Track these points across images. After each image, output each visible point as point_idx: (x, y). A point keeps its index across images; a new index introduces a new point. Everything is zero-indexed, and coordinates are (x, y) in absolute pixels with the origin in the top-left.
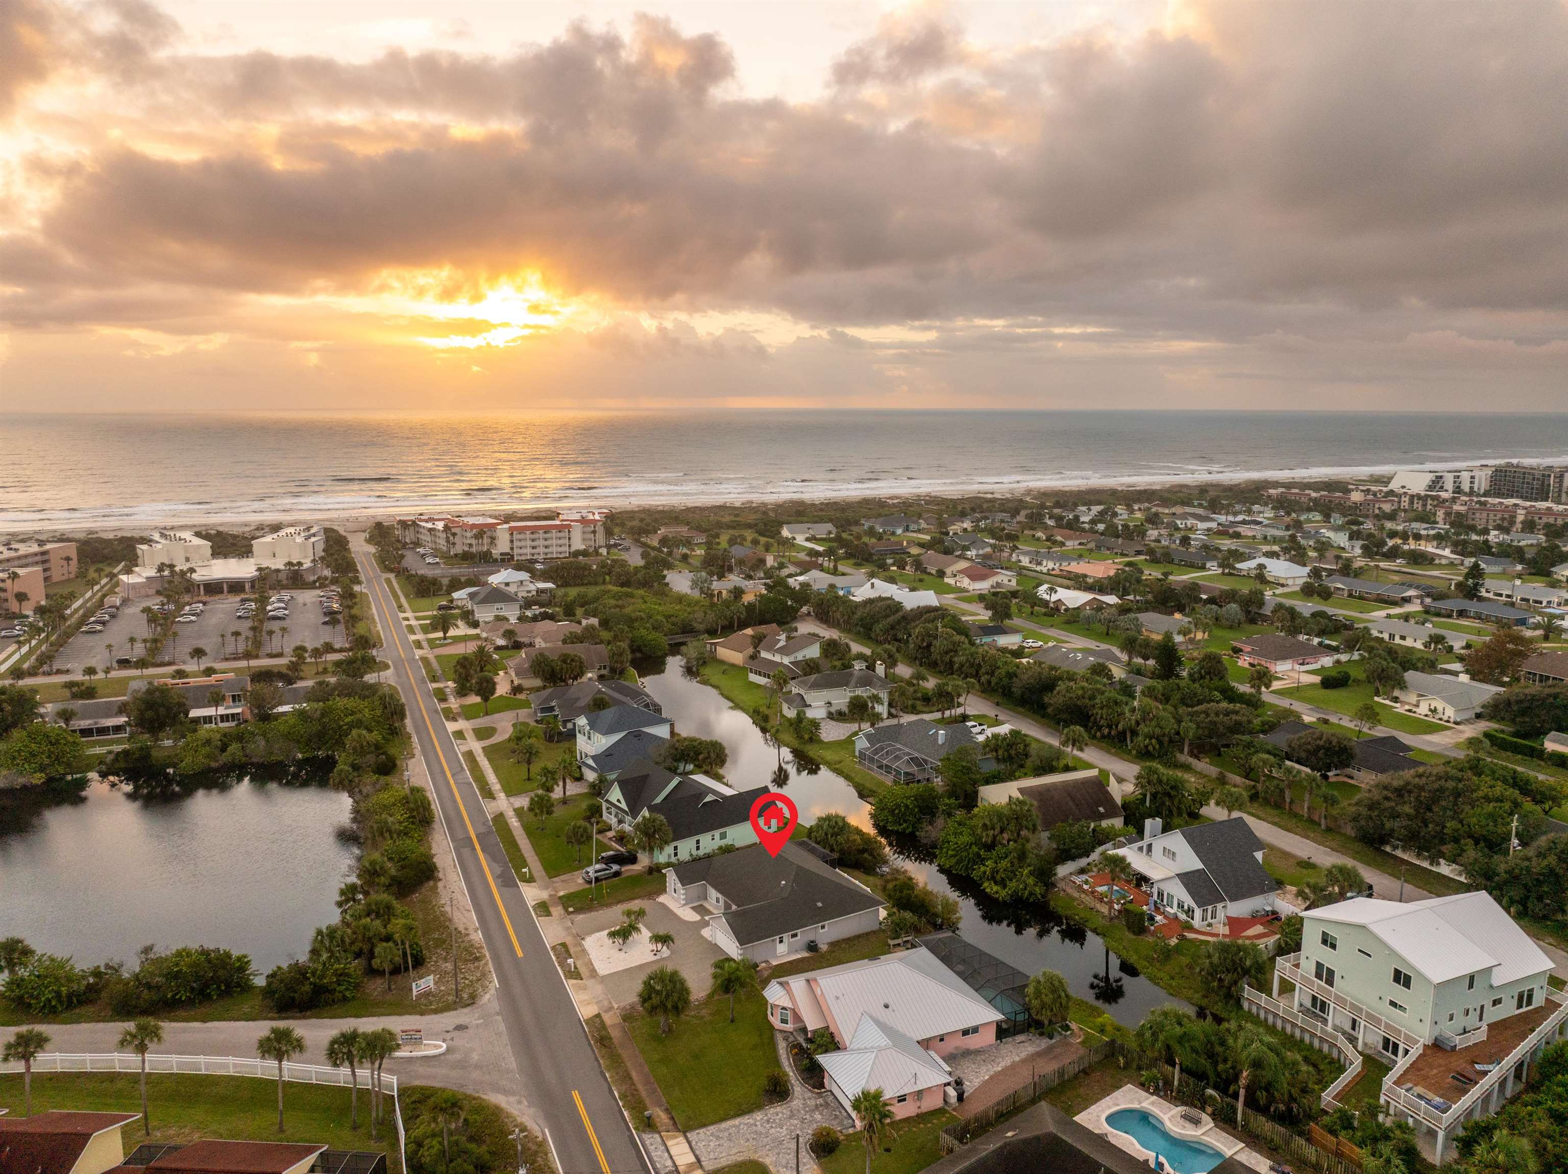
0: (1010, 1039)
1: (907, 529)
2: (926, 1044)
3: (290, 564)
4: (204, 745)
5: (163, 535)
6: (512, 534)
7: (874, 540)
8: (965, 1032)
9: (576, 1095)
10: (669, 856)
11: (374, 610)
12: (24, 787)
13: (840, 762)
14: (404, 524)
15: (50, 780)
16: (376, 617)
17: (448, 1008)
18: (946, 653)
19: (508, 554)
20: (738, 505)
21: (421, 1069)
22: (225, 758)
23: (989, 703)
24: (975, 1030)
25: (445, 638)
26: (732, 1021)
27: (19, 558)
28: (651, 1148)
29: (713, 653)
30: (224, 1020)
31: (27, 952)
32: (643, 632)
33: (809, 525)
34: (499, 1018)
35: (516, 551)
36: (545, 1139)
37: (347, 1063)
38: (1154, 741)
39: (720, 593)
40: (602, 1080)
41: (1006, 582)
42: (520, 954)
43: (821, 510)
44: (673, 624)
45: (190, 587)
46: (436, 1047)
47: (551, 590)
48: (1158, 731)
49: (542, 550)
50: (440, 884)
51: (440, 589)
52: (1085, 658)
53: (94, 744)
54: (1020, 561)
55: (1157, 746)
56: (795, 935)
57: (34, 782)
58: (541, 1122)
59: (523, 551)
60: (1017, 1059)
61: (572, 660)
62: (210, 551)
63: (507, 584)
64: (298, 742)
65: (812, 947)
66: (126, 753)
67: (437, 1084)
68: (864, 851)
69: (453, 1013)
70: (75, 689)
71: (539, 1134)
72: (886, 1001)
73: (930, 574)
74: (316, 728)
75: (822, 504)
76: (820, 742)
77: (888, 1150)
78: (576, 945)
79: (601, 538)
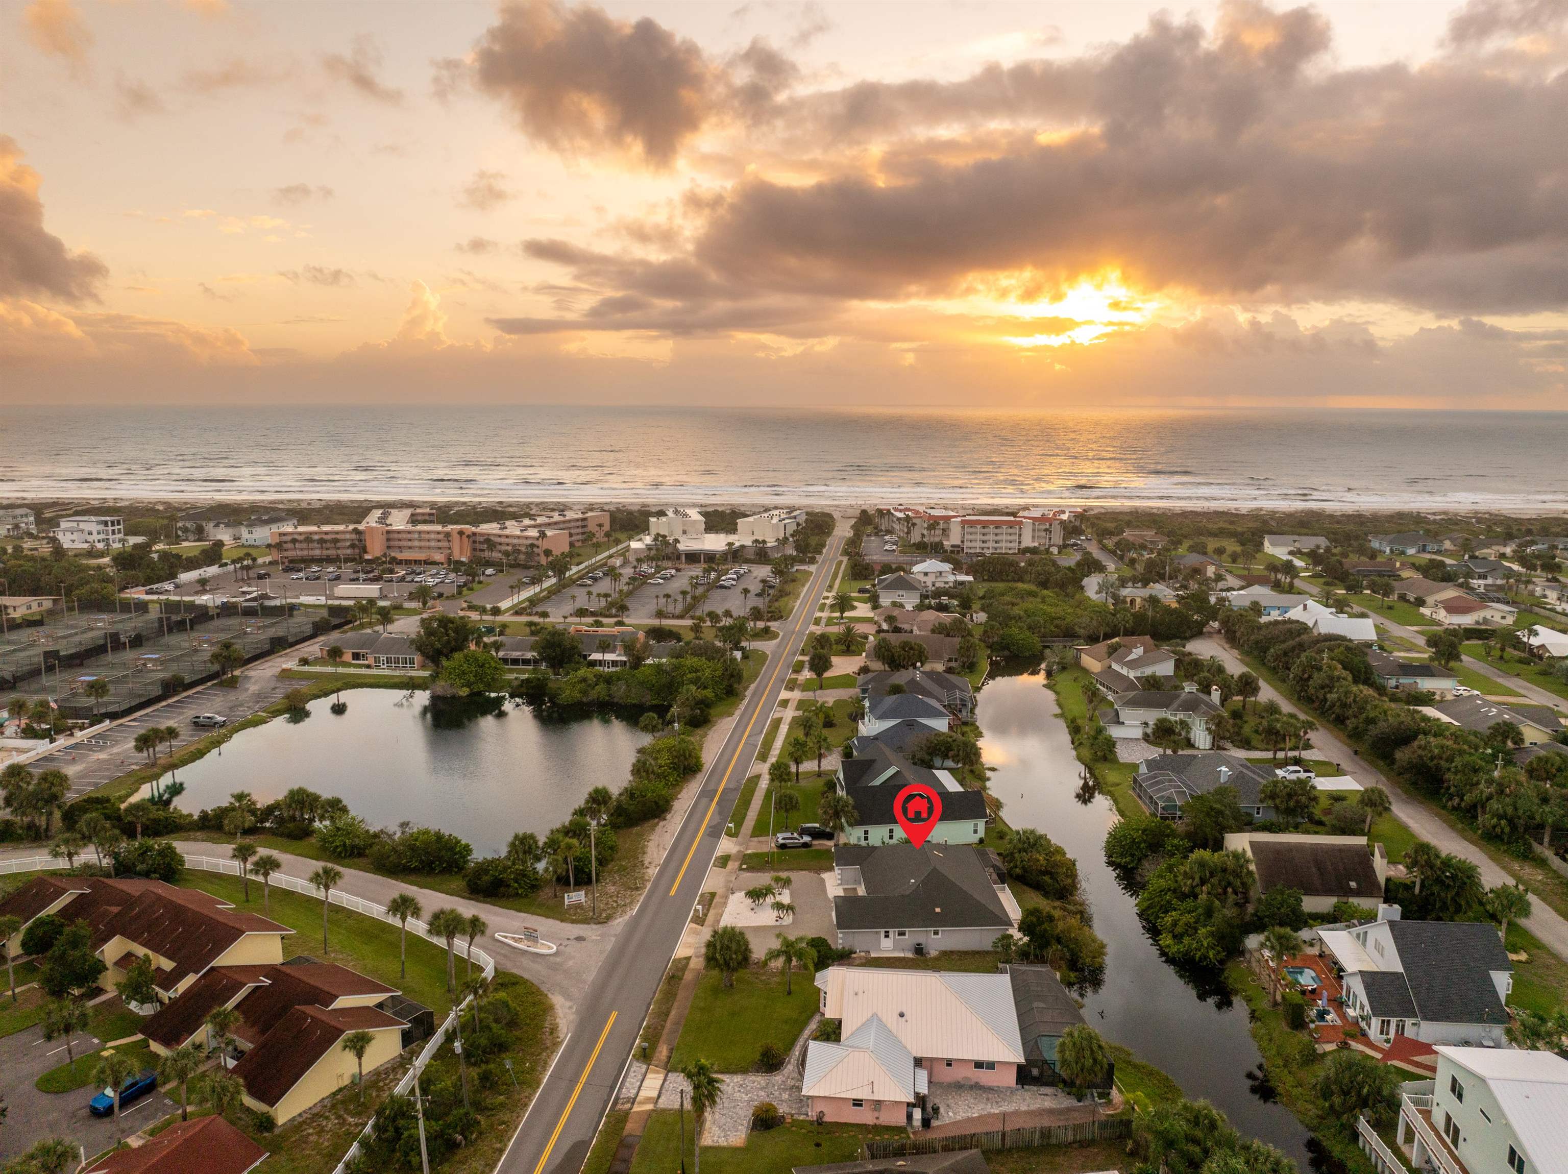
0: (1035, 1088)
1: (1423, 549)
2: (918, 1062)
3: (756, 541)
4: (580, 682)
5: (676, 512)
6: (963, 527)
7: (1364, 559)
8: (979, 1065)
9: (614, 1015)
10: (859, 839)
11: (805, 589)
12: (453, 697)
13: (1118, 785)
14: (880, 512)
15: (472, 694)
16: (802, 595)
17: (586, 921)
18: (1322, 688)
19: (958, 546)
20: (1244, 512)
21: (525, 961)
22: (593, 694)
23: (1345, 748)
24: (991, 1065)
25: (842, 618)
26: (789, 993)
27: (564, 522)
28: (632, 1074)
29: (1077, 659)
30: (436, 890)
31: (344, 810)
32: (1015, 630)
33: (1296, 537)
34: (613, 939)
35: (966, 544)
36: (562, 1041)
37: (468, 938)
38: (1503, 822)
39: (1133, 602)
40: (644, 1008)
41: (1497, 618)
42: (672, 893)
43: (1338, 522)
44: (1057, 626)
45: (675, 556)
46: (550, 948)
47: (970, 582)
48: (1510, 810)
49: (991, 544)
50: (661, 824)
51: (873, 572)
52: (1500, 713)
53: (511, 671)
54: (1545, 596)
55: (1507, 830)
56: (902, 934)
57: (461, 693)
58: (572, 1028)
59: (973, 544)
60: (1024, 1108)
61: (911, 648)
62: (703, 526)
63: (926, 574)
64: (651, 690)
65: (919, 950)
66: (527, 680)
67: (526, 976)
68: (1047, 872)
69: (586, 926)
70: (533, 628)
71: (562, 1036)
72: (904, 1011)
73: (1408, 601)
74: (664, 680)
75: (1343, 515)
76: (1115, 761)
77: (818, 1145)
78: (722, 897)
79: (1057, 538)
